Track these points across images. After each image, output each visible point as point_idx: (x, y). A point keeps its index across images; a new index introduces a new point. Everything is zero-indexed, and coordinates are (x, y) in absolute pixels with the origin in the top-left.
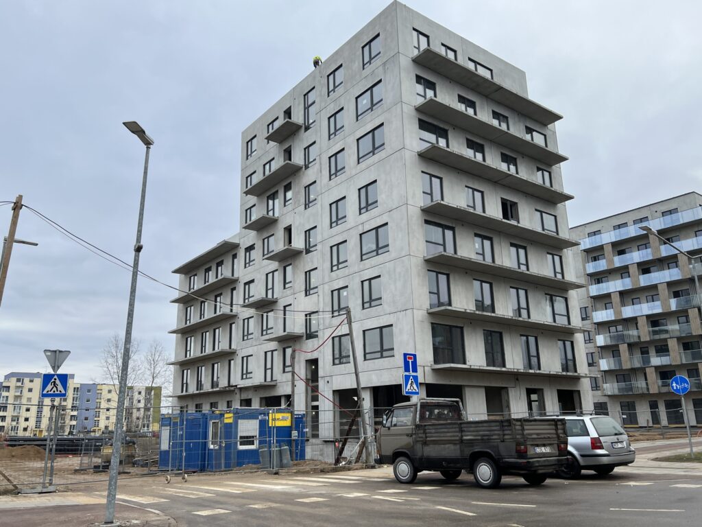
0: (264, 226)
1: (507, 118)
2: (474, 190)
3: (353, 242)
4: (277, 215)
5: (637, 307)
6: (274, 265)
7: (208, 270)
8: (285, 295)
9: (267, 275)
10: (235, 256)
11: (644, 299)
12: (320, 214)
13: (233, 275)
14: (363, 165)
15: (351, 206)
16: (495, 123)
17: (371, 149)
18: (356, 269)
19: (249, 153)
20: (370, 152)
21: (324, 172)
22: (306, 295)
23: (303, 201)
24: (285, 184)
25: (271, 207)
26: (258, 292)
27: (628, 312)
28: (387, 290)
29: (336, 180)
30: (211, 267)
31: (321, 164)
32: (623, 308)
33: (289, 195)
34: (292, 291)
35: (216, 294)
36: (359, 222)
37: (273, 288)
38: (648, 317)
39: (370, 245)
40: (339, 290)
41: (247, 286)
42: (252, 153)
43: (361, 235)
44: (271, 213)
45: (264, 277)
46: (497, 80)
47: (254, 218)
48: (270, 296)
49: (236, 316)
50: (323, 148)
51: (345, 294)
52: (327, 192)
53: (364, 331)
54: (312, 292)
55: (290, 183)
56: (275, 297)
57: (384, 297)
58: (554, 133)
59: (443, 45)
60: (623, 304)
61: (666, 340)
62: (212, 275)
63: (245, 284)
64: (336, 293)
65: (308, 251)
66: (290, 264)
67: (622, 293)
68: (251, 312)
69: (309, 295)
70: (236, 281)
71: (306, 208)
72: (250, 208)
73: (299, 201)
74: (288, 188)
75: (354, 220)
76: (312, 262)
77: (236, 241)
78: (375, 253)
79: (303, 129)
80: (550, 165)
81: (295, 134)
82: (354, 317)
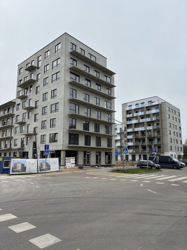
0: (23, 98)
1: (99, 73)
2: (86, 94)
3: (49, 107)
4: (27, 95)
5: (139, 128)
6: (25, 111)
7: (5, 110)
8: (28, 121)
9: (23, 114)
10: (14, 107)
11: (141, 126)
12: (40, 97)
13: (13, 113)
14: (53, 83)
15: (49, 96)
17: (56, 79)
18: (49, 115)
19: (20, 73)
20: (55, 80)
21: (42, 83)
22: (35, 122)
23: (35, 92)
24: (31, 85)
25: (26, 92)
26: (20, 119)
27: (136, 129)
28: (57, 123)
29: (45, 87)
30: (6, 109)
31: (42, 80)
32: (135, 128)
33: (31, 89)
34: (31, 120)
35: (7, 118)
37: (25, 118)
39: (53, 109)
40: (44, 121)
41: (17, 117)
42: (21, 73)
43: (51, 105)
45: (22, 115)
46: (97, 62)
47: (20, 95)
48: (24, 121)
49: (13, 126)
50: (42, 76)
51: (46, 122)
52: (42, 90)
53: (50, 134)
54: (36, 121)
55: (32, 85)
56: (25, 121)
57: (56, 125)
59: (80, 48)
60: (135, 127)
61: (145, 138)
62: (6, 112)
63: (17, 116)
64: (43, 122)
65: (36, 108)
66: (30, 111)
67: (135, 124)
68: (18, 125)
69: (36, 122)
70: (14, 115)
71: (36, 94)
72: (20, 91)
74: (31, 87)
75: (50, 101)
76: (37, 111)
77: (14, 101)
78: (55, 111)
79: (37, 68)
80: (111, 88)
81: (34, 70)
82: (48, 130)
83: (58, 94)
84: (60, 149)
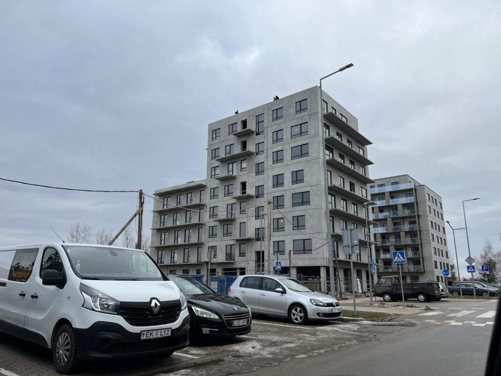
0: (227, 180)
1: (351, 142)
2: (341, 177)
3: (288, 197)
4: (235, 174)
6: (233, 200)
8: (241, 217)
10: (202, 192)
12: (266, 179)
13: (201, 202)
14: (295, 161)
15: (287, 179)
16: (348, 145)
17: (300, 154)
18: (290, 210)
19: (214, 137)
20: (299, 156)
21: (269, 159)
22: (256, 219)
23: (254, 170)
24: (242, 159)
25: (230, 169)
26: (222, 215)
28: (309, 223)
29: (275, 165)
30: (182, 195)
31: (267, 154)
33: (244, 165)
34: (246, 216)
36: (292, 188)
37: (232, 213)
38: (381, 234)
39: (298, 200)
40: (278, 219)
42: (216, 137)
43: (293, 194)
44: (231, 173)
45: (226, 206)
46: (349, 124)
47: (217, 173)
48: (230, 216)
49: (204, 224)
50: (270, 147)
52: (273, 170)
53: (294, 240)
54: (260, 218)
56: (233, 217)
57: (307, 225)
58: (367, 149)
59: (332, 107)
61: (389, 246)
62: (183, 199)
63: (211, 208)
64: (276, 220)
65: (257, 197)
66: (245, 202)
68: (215, 223)
69: (258, 219)
70: (203, 205)
71: (256, 175)
72: (215, 167)
73: (252, 170)
74: (243, 162)
75: (289, 188)
76: (260, 203)
77: (204, 183)
78: (301, 204)
79: (255, 134)
80: (365, 165)
81: (249, 135)
82: (288, 233)
83: (307, 178)
84: (317, 264)
